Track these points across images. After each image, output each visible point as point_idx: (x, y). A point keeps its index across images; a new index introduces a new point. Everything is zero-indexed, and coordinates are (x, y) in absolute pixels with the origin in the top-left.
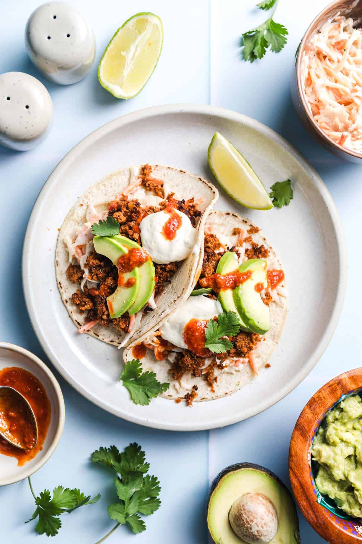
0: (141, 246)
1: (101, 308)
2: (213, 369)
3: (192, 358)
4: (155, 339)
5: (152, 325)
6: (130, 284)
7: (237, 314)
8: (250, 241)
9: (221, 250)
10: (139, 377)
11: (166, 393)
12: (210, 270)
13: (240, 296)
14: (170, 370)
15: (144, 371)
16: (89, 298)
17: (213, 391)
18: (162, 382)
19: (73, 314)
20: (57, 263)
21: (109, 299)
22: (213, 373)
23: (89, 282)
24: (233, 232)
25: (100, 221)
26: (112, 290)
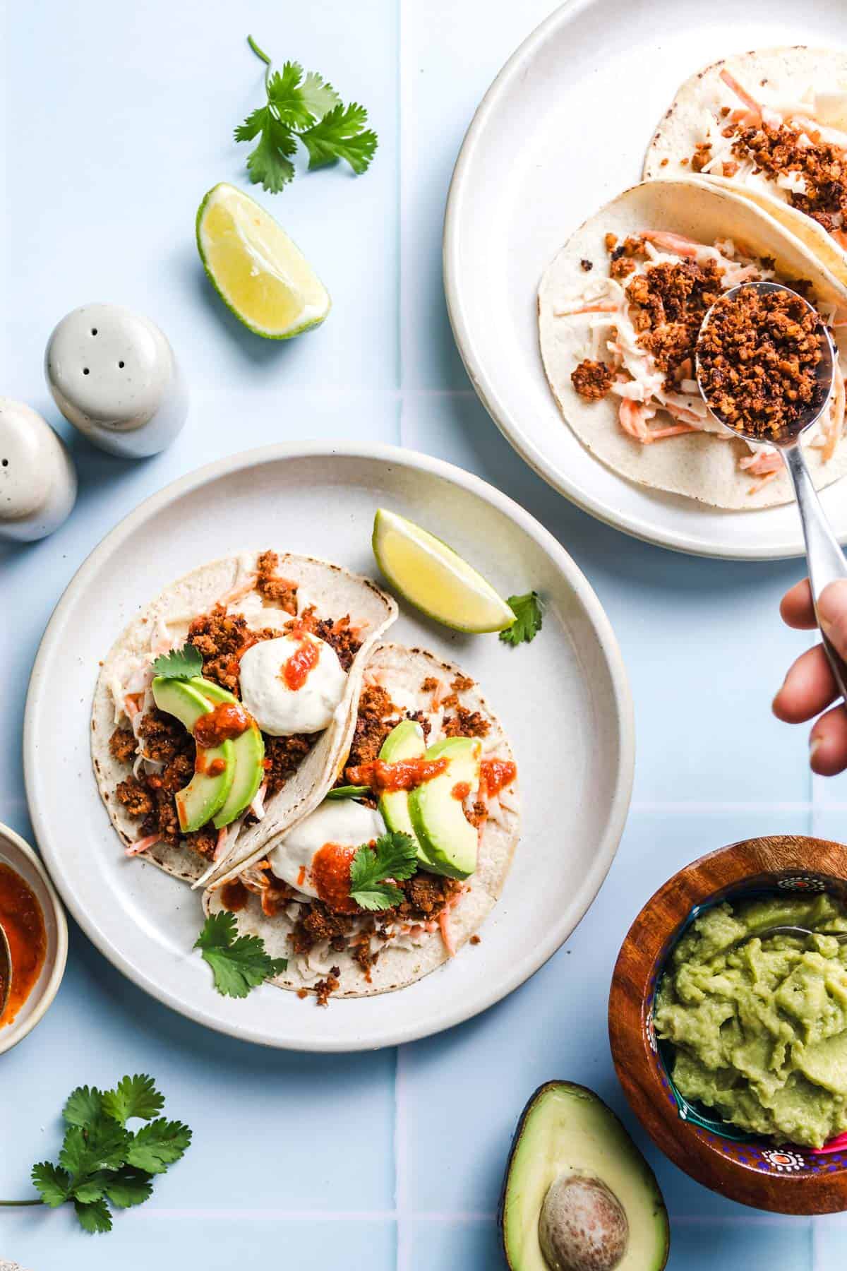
0: (240, 700)
1: (165, 811)
2: (369, 939)
3: (326, 915)
4: (261, 877)
5: (251, 848)
6: (216, 771)
7: (414, 837)
8: (455, 703)
9: (394, 717)
10: (233, 943)
11: (281, 979)
12: (368, 753)
13: (421, 805)
14: (289, 935)
15: (240, 934)
16: (146, 793)
17: (369, 981)
18: (274, 957)
19: (117, 820)
20: (93, 726)
21: (180, 795)
22: (368, 946)
23: (147, 762)
24: (423, 685)
25: (172, 652)
26: (185, 779)
